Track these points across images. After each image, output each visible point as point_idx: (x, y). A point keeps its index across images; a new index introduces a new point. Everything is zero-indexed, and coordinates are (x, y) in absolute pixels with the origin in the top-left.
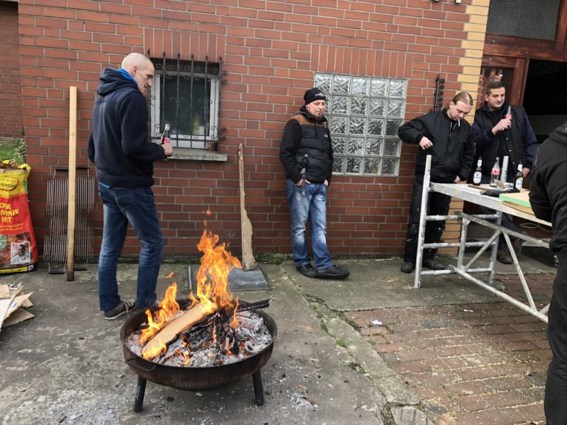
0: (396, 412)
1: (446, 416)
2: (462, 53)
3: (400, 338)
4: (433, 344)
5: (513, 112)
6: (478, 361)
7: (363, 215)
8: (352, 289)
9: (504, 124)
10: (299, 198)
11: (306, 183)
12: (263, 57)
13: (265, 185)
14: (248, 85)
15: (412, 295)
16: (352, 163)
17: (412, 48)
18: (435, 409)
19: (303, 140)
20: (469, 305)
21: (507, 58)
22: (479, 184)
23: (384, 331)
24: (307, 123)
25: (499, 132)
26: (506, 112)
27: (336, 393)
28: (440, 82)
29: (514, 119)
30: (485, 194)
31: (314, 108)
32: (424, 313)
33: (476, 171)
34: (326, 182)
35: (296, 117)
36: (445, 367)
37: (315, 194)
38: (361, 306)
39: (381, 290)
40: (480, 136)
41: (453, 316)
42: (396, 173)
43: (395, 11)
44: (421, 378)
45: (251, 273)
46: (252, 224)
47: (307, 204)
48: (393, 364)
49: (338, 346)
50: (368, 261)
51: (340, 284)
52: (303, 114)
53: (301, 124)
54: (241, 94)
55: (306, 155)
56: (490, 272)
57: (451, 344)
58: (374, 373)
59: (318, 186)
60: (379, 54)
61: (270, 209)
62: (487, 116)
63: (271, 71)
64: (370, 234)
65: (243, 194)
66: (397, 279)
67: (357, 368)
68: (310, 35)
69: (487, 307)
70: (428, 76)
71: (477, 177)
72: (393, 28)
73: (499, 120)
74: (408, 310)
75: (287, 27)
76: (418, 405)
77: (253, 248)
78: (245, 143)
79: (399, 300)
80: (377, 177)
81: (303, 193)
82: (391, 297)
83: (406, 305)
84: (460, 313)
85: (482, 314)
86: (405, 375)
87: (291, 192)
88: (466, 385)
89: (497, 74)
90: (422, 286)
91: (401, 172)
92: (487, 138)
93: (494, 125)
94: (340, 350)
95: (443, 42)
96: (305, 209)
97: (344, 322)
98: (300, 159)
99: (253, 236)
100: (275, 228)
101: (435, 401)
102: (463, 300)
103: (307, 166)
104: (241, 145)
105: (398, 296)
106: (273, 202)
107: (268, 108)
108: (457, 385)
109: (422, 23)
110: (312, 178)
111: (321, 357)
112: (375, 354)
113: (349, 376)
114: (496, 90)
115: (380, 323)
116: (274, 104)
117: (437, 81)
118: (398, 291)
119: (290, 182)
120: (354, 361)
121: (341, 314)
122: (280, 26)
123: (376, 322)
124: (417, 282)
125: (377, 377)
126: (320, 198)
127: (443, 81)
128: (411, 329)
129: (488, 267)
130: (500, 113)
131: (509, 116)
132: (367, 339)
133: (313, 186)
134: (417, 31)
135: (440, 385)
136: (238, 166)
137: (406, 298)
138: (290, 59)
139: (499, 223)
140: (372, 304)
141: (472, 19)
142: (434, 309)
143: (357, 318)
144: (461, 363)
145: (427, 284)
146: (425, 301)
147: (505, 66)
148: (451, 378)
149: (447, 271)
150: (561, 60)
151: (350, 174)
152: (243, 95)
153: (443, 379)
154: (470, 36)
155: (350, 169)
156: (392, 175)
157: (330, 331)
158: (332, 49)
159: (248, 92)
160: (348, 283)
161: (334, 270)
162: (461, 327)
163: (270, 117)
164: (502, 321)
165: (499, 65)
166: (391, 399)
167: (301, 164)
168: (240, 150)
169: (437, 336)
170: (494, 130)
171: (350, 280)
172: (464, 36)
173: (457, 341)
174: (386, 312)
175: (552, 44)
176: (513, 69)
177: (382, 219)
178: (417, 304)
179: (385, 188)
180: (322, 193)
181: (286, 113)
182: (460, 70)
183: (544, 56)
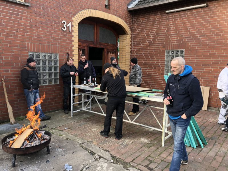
0: (83, 145)
1: (94, 142)
2: (73, 46)
3: (75, 130)
4: (84, 129)
5: (88, 63)
6: (96, 129)
7: (50, 98)
8: (54, 122)
9: (87, 66)
10: (30, 95)
11: (33, 90)
12: (9, 47)
13: (14, 92)
14: (4, 57)
15: (72, 119)
16: (44, 81)
17: (59, 44)
18: (91, 141)
19: (30, 75)
20: (88, 118)
21: (83, 46)
22: (85, 84)
23: (70, 130)
24: (30, 69)
25: (86, 68)
26: (86, 63)
27: (67, 145)
28: (68, 54)
29: (89, 65)
30: (89, 87)
31: (32, 64)
32: (77, 123)
33: (84, 81)
34: (38, 89)
35: (25, 68)
36: (89, 133)
37: (36, 93)
38: (59, 125)
39: (62, 120)
40: (81, 70)
41: (85, 121)
42: (58, 83)
43: (53, 33)
44: (85, 137)
45: (15, 125)
46: (12, 107)
47: (33, 96)
48: (76, 136)
49: (60, 136)
50: (53, 113)
51: (49, 121)
52: (28, 67)
53: (28, 70)
54: (1, 60)
55: (32, 80)
56: (90, 108)
57: (88, 128)
58: (73, 139)
59: (36, 90)
60: (49, 46)
61: (17, 101)
62: (82, 64)
63: (12, 52)
64: (52, 104)
65: (7, 97)
66: (65, 116)
67: (68, 139)
68: (26, 40)
69: (92, 117)
70: (64, 52)
71: (85, 82)
72: (53, 38)
73: (85, 65)
74: (73, 123)
75: (17, 37)
76: (87, 142)
77: (13, 116)
78: (4, 78)
79: (69, 121)
80: (53, 85)
81: (32, 93)
82: (67, 121)
83: (72, 122)
84: (86, 120)
85: (92, 119)
86: (81, 137)
87: (27, 93)
88: (95, 135)
89: (81, 51)
90: (73, 116)
91: (60, 83)
92: (83, 70)
93: (84, 67)
94: (61, 137)
95: (67, 43)
96: (33, 98)
97: (57, 130)
98: (29, 82)
99: (13, 111)
100: (19, 107)
101: (90, 140)
102: (86, 117)
103: (32, 84)
104: (3, 79)
105: (68, 120)
106: (18, 98)
107: (13, 65)
108: (93, 135)
109: (61, 37)
110: (34, 88)
111: (57, 140)
112: (71, 135)
113: (67, 141)
114: (83, 57)
115: (67, 128)
116: (14, 63)
117: (67, 54)
118: (68, 119)
119: (26, 90)
120: (66, 138)
121: (55, 129)
122: (14, 36)
123: (66, 128)
124: (72, 115)
125: (74, 140)
126: (37, 94)
127: (69, 54)
128: (77, 127)
129: (89, 107)
130: (85, 63)
131: (87, 64)
132: (66, 133)
133: (35, 90)
134: (60, 39)
135: (90, 137)
136: (3, 86)
137: (71, 120)
138: (19, 48)
139: (91, 94)
140: (62, 124)
141: (74, 36)
142: (80, 121)
143: (60, 129)
144: (92, 131)
145: (75, 115)
146: (76, 120)
147: (82, 48)
148: (91, 135)
149: (80, 110)
150: (96, 47)
151: (44, 85)
152: (2, 60)
153: (90, 135)
154: (74, 41)
155: (44, 83)
156: (57, 84)
157: (55, 133)
158: (34, 45)
159: (4, 59)
160: (51, 120)
161: (46, 117)
162: (88, 123)
163: (13, 68)
164: (97, 120)
165: (81, 48)
166: (81, 143)
167: (30, 84)
168: (3, 81)
169: (84, 127)
170: (84, 68)
171: (51, 119)
172: (73, 41)
173: (89, 126)
174: (67, 125)
175: (93, 42)
176: (85, 49)
177: (56, 98)
178: (74, 121)
179: (56, 88)
180: (38, 92)
181: (20, 66)
182: (73, 51)
183: (92, 46)
